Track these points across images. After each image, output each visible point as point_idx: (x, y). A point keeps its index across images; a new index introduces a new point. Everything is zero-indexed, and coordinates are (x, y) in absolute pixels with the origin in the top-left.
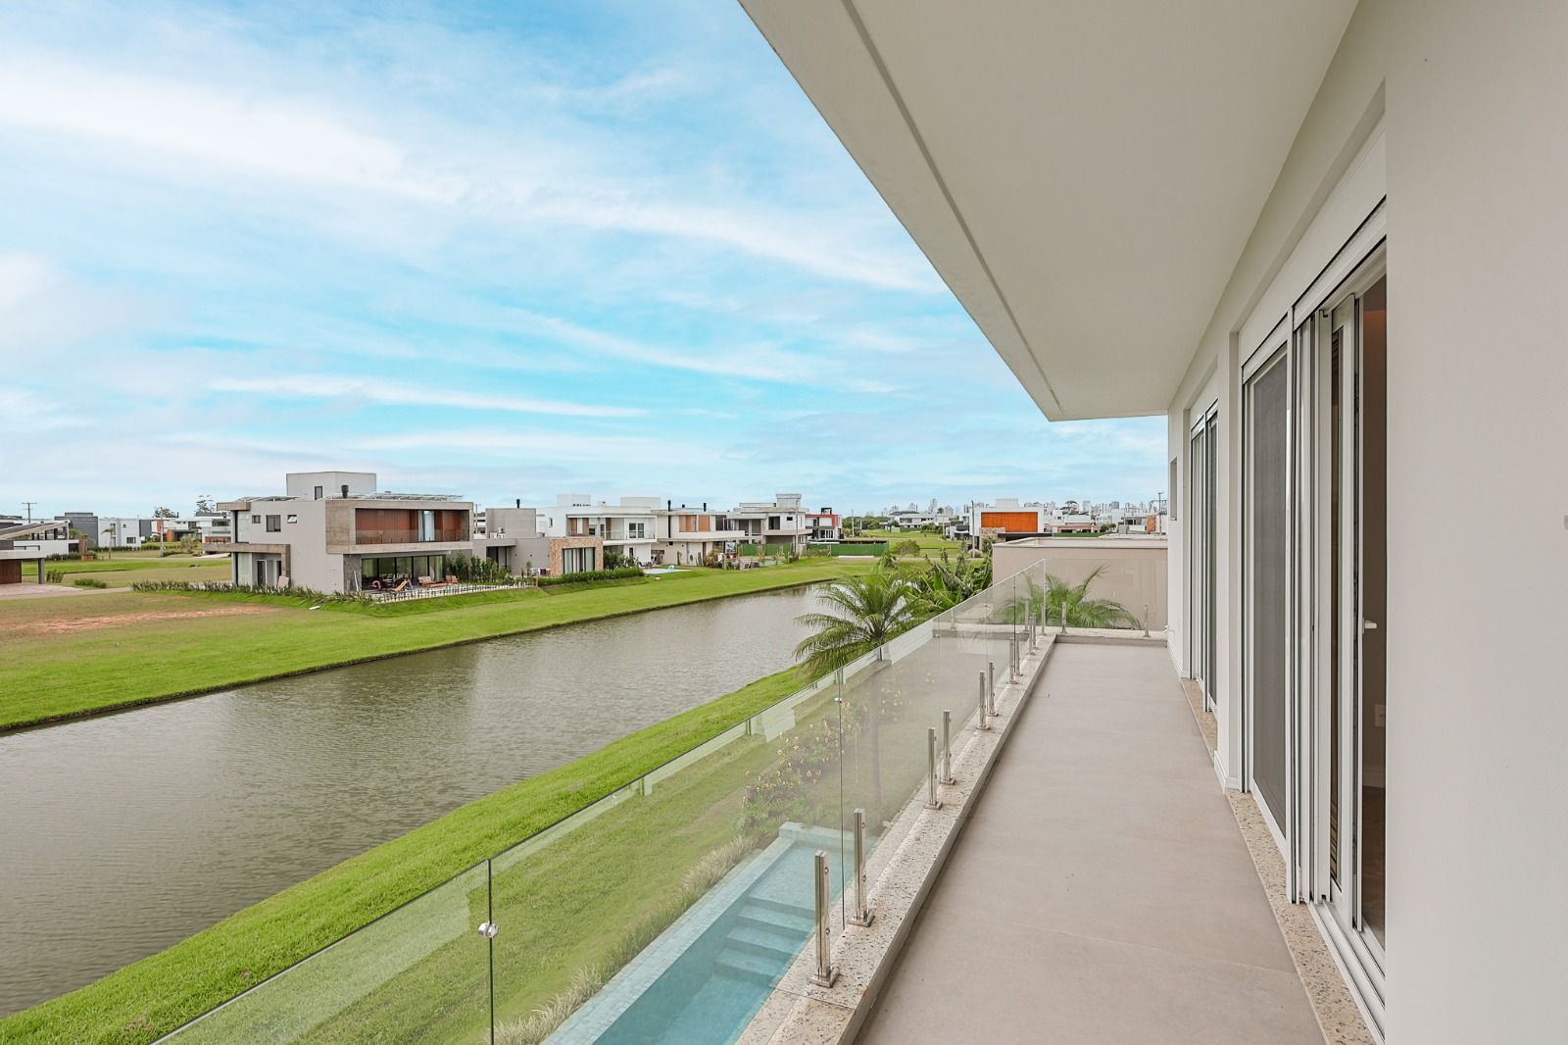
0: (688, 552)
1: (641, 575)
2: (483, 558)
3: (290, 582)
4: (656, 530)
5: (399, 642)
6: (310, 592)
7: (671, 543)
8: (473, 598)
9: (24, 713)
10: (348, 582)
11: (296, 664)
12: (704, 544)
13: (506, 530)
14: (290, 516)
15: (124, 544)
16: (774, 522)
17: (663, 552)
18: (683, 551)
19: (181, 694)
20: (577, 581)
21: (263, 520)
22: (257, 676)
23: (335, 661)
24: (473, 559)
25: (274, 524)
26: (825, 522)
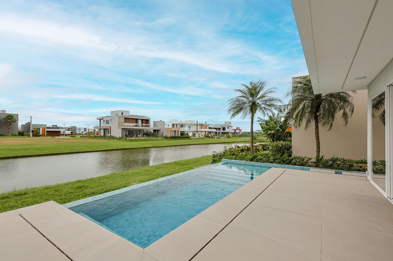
0: (201, 134)
1: (190, 138)
2: (152, 132)
3: (110, 135)
4: (194, 128)
5: (132, 146)
6: (114, 137)
7: (197, 132)
8: (149, 140)
9: (54, 152)
10: (122, 135)
11: (109, 148)
12: (206, 132)
13: (158, 126)
14: (111, 120)
15: (81, 133)
16: (224, 129)
17: (195, 134)
18: (200, 133)
19: (85, 151)
20: (174, 138)
21: (106, 121)
22: (101, 150)
23: (118, 148)
24: (150, 132)
25: (107, 122)
26: (237, 131)
